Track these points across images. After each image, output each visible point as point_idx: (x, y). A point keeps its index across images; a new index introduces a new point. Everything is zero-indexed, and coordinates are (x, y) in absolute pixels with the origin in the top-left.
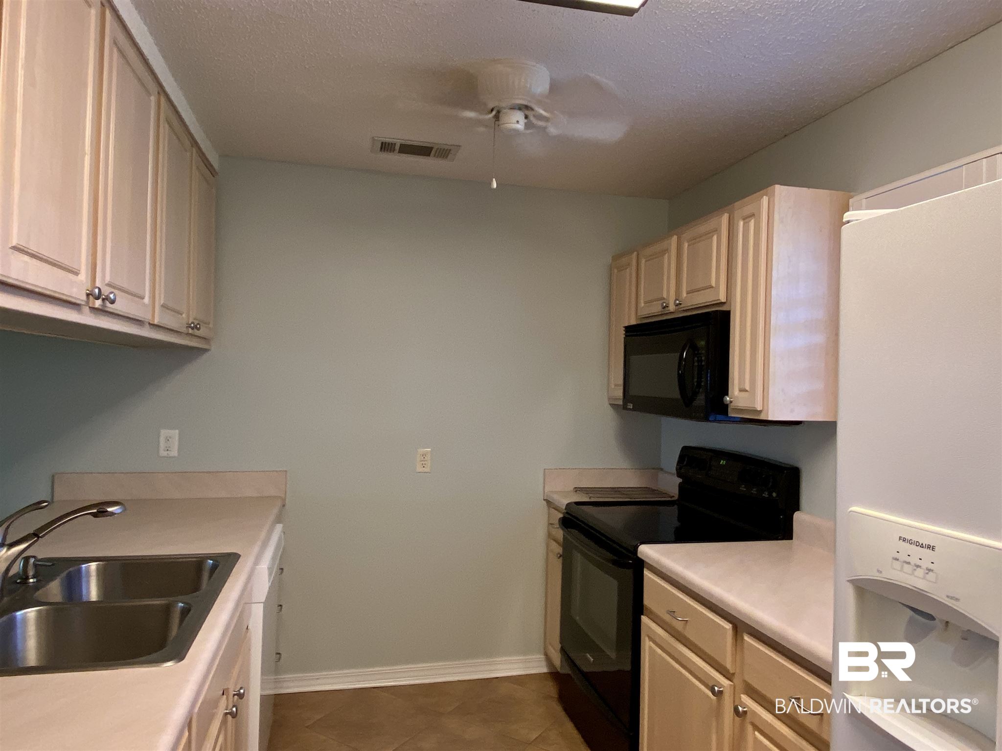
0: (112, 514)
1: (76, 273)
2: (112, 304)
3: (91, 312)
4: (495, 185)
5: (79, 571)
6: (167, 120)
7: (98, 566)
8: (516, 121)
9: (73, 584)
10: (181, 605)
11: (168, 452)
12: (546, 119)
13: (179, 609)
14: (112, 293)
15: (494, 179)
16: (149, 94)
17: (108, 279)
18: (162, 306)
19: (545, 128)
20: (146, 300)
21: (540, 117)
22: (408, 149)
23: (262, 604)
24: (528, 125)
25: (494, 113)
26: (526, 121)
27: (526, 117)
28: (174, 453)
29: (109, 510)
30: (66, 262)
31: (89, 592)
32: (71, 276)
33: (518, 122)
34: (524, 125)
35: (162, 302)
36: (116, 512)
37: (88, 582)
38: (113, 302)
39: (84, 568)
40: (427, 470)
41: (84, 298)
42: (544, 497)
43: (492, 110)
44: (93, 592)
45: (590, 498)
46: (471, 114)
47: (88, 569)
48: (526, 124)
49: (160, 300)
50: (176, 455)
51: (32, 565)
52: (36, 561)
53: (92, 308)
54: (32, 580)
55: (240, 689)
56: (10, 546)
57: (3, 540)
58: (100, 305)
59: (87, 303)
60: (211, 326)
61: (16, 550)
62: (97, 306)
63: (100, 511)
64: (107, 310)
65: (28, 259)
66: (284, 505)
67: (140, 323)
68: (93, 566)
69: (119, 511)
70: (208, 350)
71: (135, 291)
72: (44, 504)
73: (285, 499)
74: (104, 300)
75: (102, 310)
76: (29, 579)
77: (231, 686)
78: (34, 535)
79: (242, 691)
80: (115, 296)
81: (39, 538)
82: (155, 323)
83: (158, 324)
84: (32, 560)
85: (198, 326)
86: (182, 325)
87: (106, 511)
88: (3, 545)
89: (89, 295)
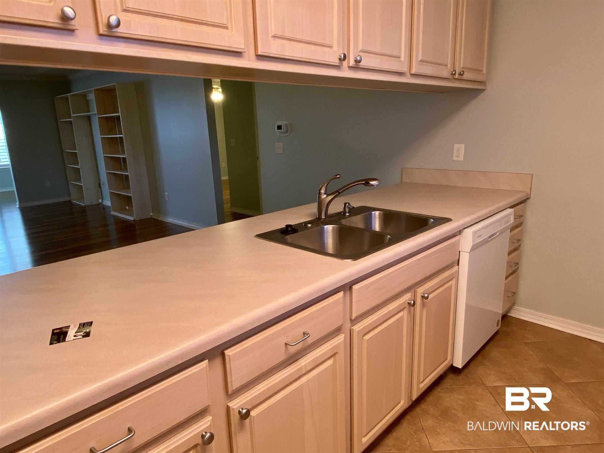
0: (372, 185)
1: (330, 47)
2: (360, 63)
3: (349, 69)
5: (371, 214)
7: (379, 213)
11: (458, 158)
14: (359, 56)
17: (360, 47)
18: (422, 61)
20: (402, 59)
23: (468, 253)
28: (461, 158)
29: (371, 183)
30: (319, 41)
31: (375, 226)
32: (326, 49)
35: (420, 59)
36: (375, 184)
38: (360, 61)
41: (338, 61)
47: (375, 214)
50: (462, 160)
51: (347, 207)
52: (349, 205)
53: (349, 67)
54: (347, 214)
55: (426, 294)
56: (328, 195)
57: (325, 192)
58: (353, 64)
59: (342, 64)
60: (484, 72)
61: (330, 198)
62: (351, 66)
63: (367, 183)
64: (361, 67)
65: (285, 42)
66: (528, 198)
67: (400, 74)
68: (377, 213)
69: (377, 184)
70: (484, 90)
71: (389, 53)
72: (339, 176)
73: (530, 193)
74: (356, 61)
75: (357, 67)
76: (346, 213)
77: (420, 291)
78: (338, 191)
79: (426, 295)
80: (361, 57)
81: (339, 193)
82: (413, 73)
83: (416, 73)
84: (347, 204)
85: (462, 73)
86: (445, 73)
87: (369, 183)
88: (325, 194)
89: (340, 59)
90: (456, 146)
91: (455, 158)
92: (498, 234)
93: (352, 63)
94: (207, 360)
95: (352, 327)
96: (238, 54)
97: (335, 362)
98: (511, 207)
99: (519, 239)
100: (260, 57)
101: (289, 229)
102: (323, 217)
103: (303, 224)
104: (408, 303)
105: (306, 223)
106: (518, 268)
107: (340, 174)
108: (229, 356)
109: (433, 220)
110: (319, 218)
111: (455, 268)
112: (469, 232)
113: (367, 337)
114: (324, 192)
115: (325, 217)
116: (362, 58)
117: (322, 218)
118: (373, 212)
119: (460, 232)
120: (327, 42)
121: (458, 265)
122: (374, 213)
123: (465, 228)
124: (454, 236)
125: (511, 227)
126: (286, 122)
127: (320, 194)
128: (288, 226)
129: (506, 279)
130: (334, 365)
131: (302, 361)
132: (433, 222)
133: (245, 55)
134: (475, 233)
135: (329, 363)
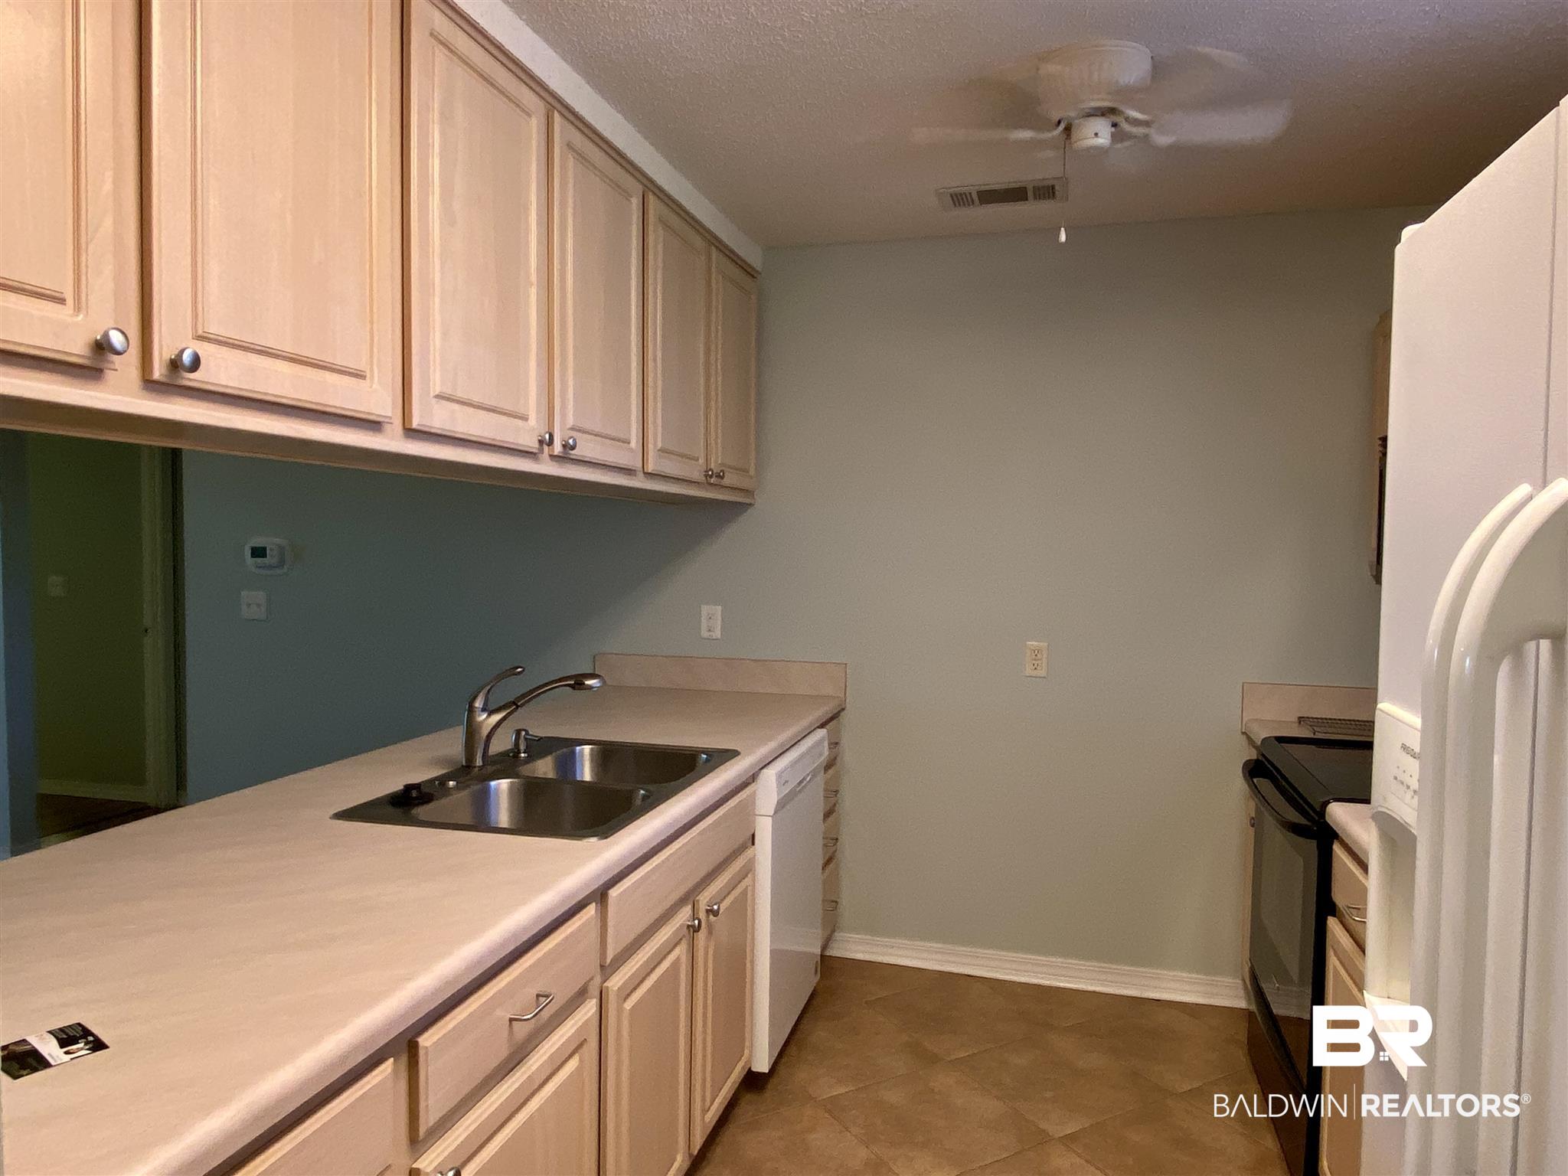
0: (590, 687)
1: (525, 418)
2: (572, 450)
3: (551, 460)
4: (1063, 238)
5: (573, 753)
6: (660, 220)
7: (592, 749)
8: (1097, 134)
9: (567, 764)
10: (642, 792)
11: (711, 633)
12: (1147, 124)
13: (640, 797)
14: (571, 438)
15: (1063, 229)
16: (628, 196)
17: (571, 421)
18: (662, 450)
19: (1146, 136)
20: (633, 444)
21: (1136, 122)
22: (989, 197)
23: (770, 818)
24: (1118, 136)
25: (1062, 126)
26: (1113, 129)
27: (1114, 125)
28: (717, 634)
29: (587, 682)
30: (508, 406)
31: (582, 773)
32: (520, 422)
33: (1096, 134)
34: (1109, 137)
35: (660, 445)
36: (594, 686)
37: (583, 765)
38: (573, 448)
39: (577, 751)
40: (1042, 673)
41: (537, 445)
42: (1242, 729)
43: (1059, 122)
44: (586, 773)
45: (1314, 734)
46: (1026, 134)
47: (582, 751)
48: (1113, 135)
49: (655, 442)
50: (719, 636)
51: (522, 738)
52: (526, 734)
53: (552, 456)
54: (523, 755)
55: (715, 904)
56: (491, 713)
57: (484, 705)
58: (559, 452)
59: (541, 451)
60: (752, 472)
61: (496, 718)
62: (556, 453)
63: (578, 683)
64: (572, 457)
65: (456, 407)
66: (843, 709)
67: (628, 471)
68: (587, 749)
69: (598, 685)
70: (751, 505)
71: (614, 434)
72: (519, 670)
73: (845, 700)
74: (564, 446)
75: (565, 457)
76: (520, 753)
77: (704, 899)
78: (514, 703)
79: (716, 907)
80: (574, 440)
81: (518, 707)
82: (650, 471)
83: (653, 472)
84: (523, 733)
85: (721, 474)
86: (697, 475)
87: (584, 684)
88: (484, 710)
89: (541, 442)
90: (705, 609)
91: (705, 634)
92: (808, 779)
93: (558, 448)
94: (392, 1059)
95: (605, 982)
96: (374, 425)
97: (581, 1061)
98: (822, 726)
99: (835, 789)
100: (411, 433)
101: (414, 794)
102: (479, 762)
103: (437, 782)
104: (688, 926)
105: (442, 780)
106: (836, 851)
107: (521, 666)
108: (427, 1048)
109: (705, 756)
110: (469, 766)
111: (749, 852)
112: (770, 775)
113: (628, 1005)
114: (481, 707)
115: (483, 762)
116: (577, 441)
117: (475, 767)
118: (578, 748)
119: (754, 778)
120: (522, 411)
121: (753, 844)
122: (580, 750)
123: (762, 768)
124: (745, 785)
125: (825, 765)
126: (277, 540)
127: (471, 709)
128: (409, 788)
129: (823, 869)
130: (579, 1070)
131: (531, 1062)
132: (707, 760)
133: (387, 427)
134: (779, 776)
135: (573, 1064)
